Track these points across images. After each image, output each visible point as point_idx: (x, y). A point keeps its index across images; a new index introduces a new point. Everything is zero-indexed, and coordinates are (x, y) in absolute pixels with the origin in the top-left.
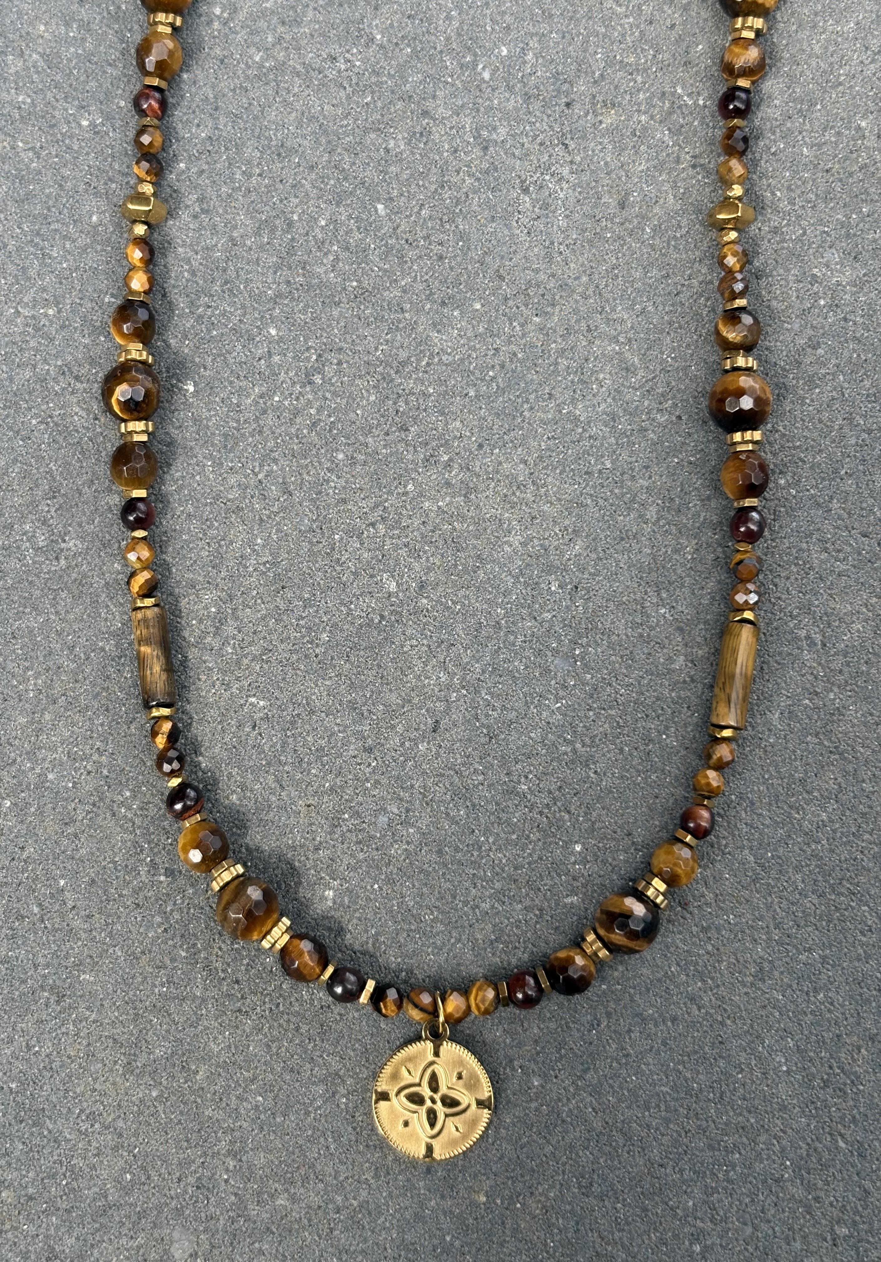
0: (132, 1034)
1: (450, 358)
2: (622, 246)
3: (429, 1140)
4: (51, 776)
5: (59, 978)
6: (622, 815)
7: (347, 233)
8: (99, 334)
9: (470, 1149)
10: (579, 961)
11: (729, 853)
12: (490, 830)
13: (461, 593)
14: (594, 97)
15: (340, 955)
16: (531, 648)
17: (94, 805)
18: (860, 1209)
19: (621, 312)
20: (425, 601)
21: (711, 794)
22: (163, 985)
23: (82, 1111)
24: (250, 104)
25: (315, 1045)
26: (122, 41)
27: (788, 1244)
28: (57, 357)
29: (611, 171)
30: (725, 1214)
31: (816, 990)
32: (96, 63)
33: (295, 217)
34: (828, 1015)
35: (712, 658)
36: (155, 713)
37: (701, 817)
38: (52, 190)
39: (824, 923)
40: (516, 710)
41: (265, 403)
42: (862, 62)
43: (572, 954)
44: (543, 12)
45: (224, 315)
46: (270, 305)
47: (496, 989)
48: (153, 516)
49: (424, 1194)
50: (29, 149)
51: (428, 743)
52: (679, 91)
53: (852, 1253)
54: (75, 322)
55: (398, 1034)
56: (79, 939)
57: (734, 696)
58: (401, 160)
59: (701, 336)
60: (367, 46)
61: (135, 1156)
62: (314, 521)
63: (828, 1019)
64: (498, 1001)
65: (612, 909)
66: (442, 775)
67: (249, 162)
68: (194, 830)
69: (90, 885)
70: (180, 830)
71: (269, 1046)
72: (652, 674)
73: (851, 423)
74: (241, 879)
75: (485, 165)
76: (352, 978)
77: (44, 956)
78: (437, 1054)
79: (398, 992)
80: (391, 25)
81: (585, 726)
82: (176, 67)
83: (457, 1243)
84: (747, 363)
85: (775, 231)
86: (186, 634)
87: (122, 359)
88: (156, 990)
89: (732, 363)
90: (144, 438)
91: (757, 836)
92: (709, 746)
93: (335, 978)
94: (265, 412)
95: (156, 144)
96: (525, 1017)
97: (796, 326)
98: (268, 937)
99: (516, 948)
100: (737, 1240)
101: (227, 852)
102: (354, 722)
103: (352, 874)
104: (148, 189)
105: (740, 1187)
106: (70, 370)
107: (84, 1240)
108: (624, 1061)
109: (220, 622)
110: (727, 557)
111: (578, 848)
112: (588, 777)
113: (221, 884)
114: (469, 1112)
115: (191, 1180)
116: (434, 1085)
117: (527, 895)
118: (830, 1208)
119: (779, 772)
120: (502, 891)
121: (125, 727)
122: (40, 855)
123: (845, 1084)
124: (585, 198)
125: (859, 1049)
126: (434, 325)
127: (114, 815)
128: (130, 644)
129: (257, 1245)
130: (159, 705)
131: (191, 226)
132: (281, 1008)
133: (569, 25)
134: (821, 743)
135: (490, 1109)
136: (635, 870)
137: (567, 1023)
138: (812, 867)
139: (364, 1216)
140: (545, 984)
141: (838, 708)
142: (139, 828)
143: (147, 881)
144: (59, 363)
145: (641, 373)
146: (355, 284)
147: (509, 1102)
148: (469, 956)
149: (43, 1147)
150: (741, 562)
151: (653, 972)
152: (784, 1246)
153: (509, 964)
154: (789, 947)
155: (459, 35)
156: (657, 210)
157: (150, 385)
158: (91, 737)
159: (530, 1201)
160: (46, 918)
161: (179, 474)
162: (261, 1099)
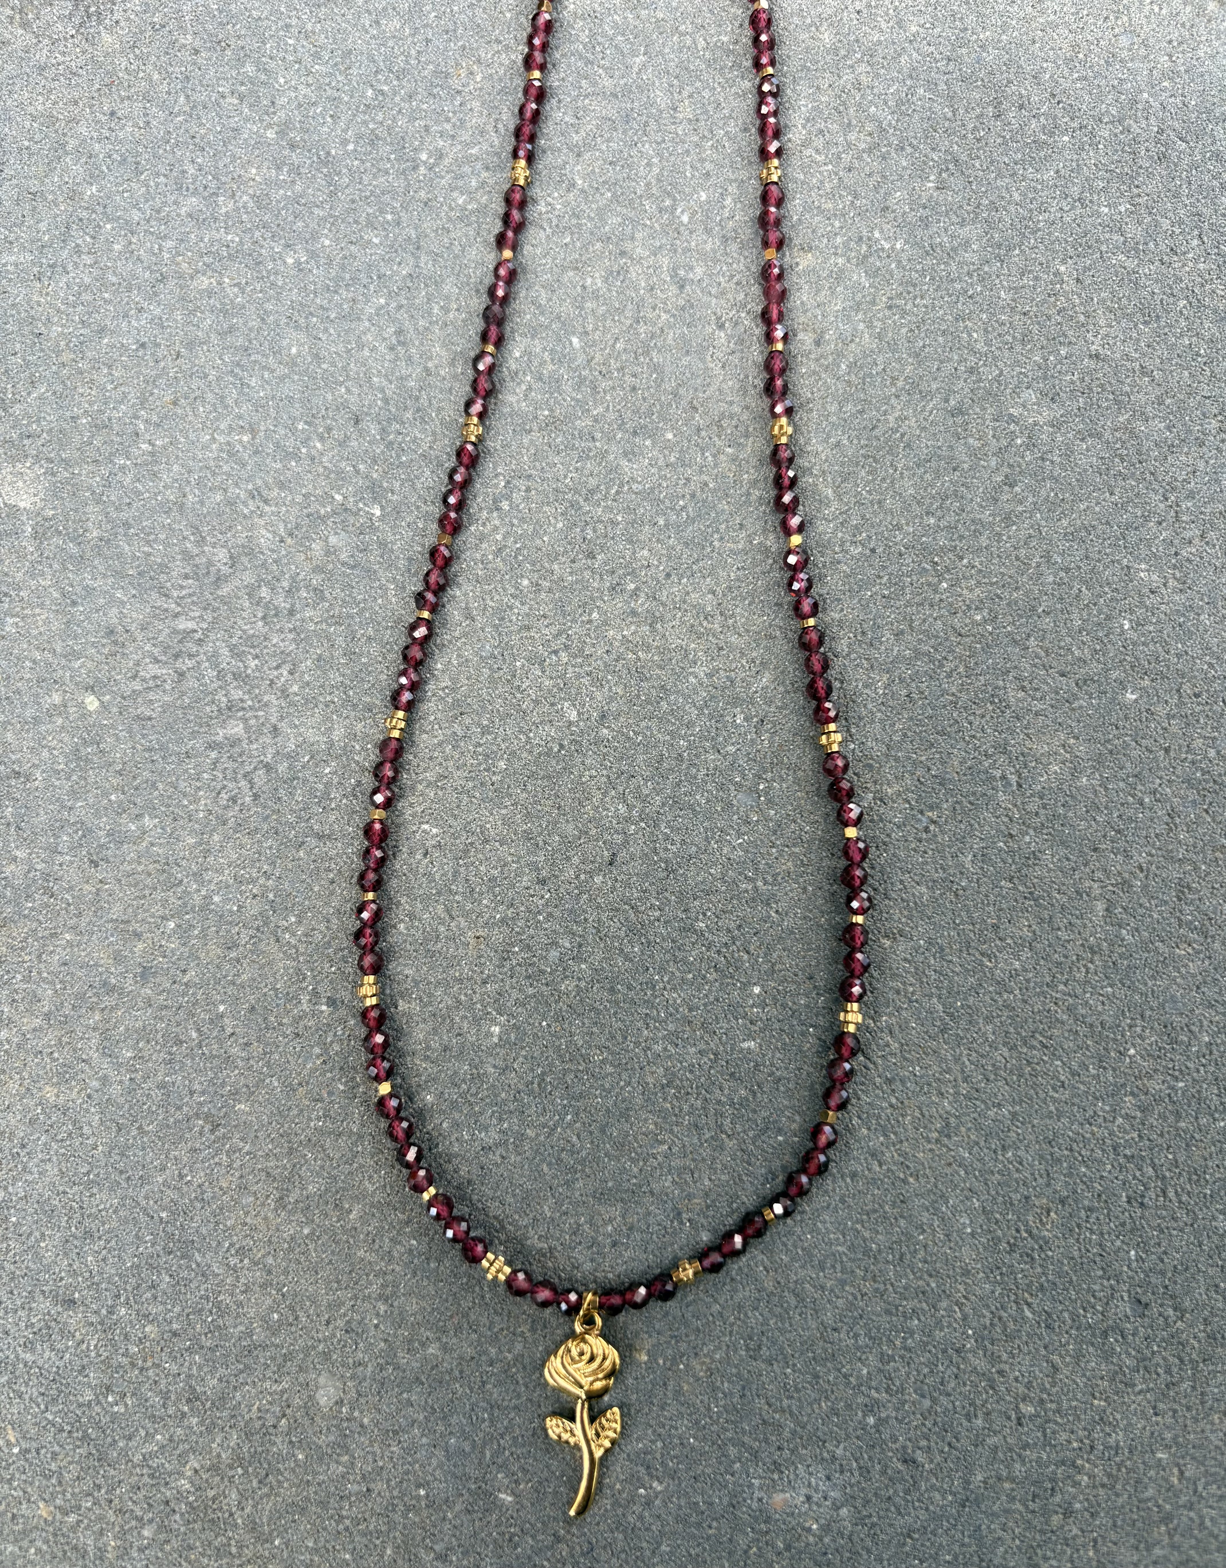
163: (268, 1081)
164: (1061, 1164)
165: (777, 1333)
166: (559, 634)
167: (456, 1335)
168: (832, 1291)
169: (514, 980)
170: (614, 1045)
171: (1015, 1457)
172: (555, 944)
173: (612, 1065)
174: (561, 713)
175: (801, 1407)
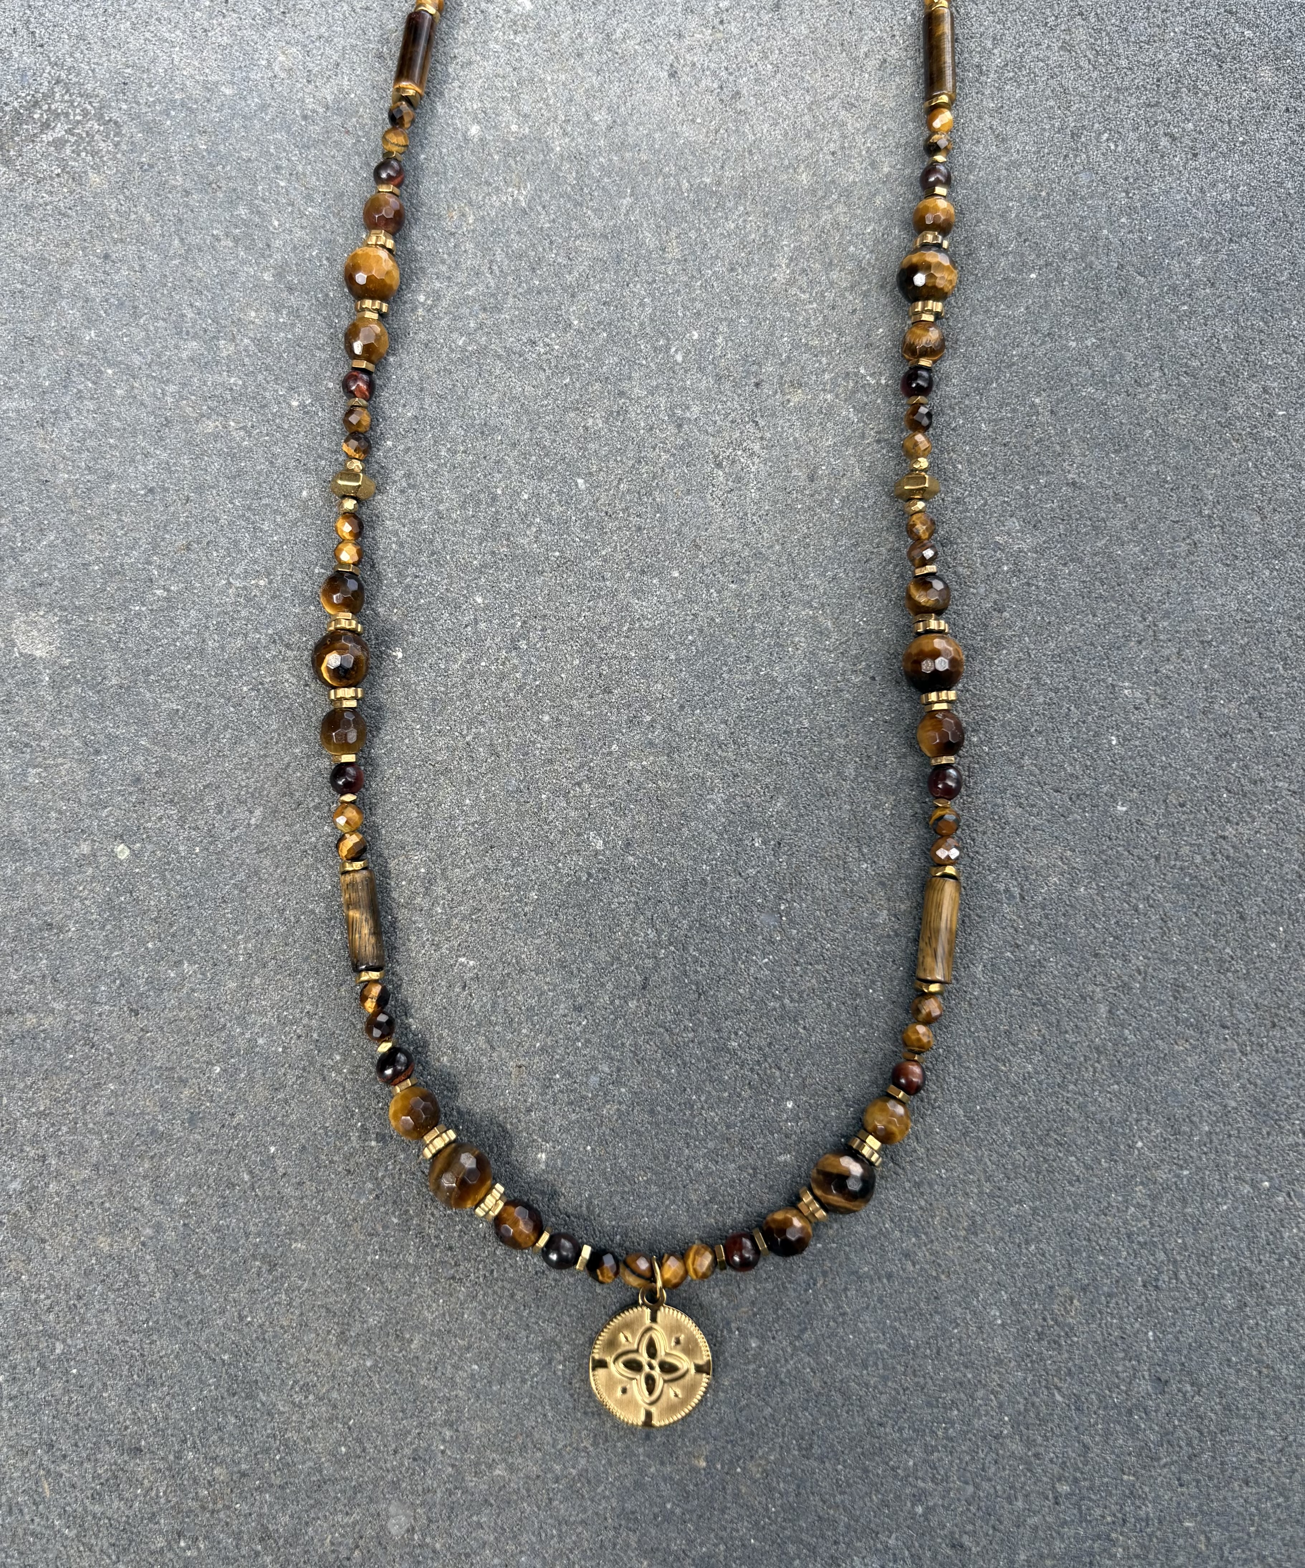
0: (345, 1303)
1: (651, 624)
2: (813, 516)
3: (648, 1407)
4: (261, 1041)
5: (271, 1247)
6: (832, 1071)
7: (549, 506)
8: (310, 604)
9: (689, 1415)
10: (797, 1223)
11: (939, 1107)
12: (702, 1089)
13: (667, 850)
14: (782, 377)
15: (553, 1219)
16: (737, 904)
17: (304, 1069)
18: (1081, 1465)
19: (813, 578)
20: (631, 858)
21: (921, 1049)
22: (375, 1253)
23: (296, 1382)
24: (454, 385)
25: (531, 1312)
26: (330, 327)
27: (1011, 1503)
28: (268, 627)
29: (800, 447)
30: (946, 1474)
31: (1027, 1242)
32: (305, 347)
33: (499, 492)
34: (1040, 1267)
35: (915, 912)
36: (365, 977)
37: (913, 1073)
38: (264, 467)
39: (1033, 1175)
40: (724, 967)
41: (472, 668)
42: (1033, 344)
43: (789, 1216)
44: (732, 299)
45: (431, 584)
46: (477, 575)
47: (713, 1253)
48: (362, 780)
49: (644, 1461)
50: (241, 428)
51: (638, 1000)
52: (862, 371)
53: (1075, 1512)
54: (286, 592)
55: (613, 1299)
56: (291, 1207)
57: (940, 951)
58: (599, 437)
59: (891, 601)
60: (565, 331)
61: (350, 1428)
62: (522, 781)
63: (1040, 1271)
64: (716, 1264)
65: (829, 1169)
66: (653, 1033)
67: (453, 440)
68: (404, 1097)
69: (301, 1151)
70: (391, 1095)
71: (483, 1314)
72: (857, 929)
73: (1038, 683)
74: (453, 1145)
75: (680, 442)
76: (567, 1244)
77: (256, 1225)
78: (654, 1319)
79: (615, 1258)
80: (588, 311)
81: (792, 982)
82: (383, 350)
83: (678, 1511)
84: (939, 625)
85: (958, 501)
86: (395, 895)
87: (332, 628)
88: (369, 1258)
89: (925, 626)
90: (353, 704)
91: (965, 1089)
92: (917, 1001)
93: (552, 1245)
94: (472, 677)
95: (364, 423)
96: (741, 1278)
97: (982, 591)
98: (482, 1205)
99: (730, 1208)
100: (959, 1500)
101: (439, 1117)
102: (564, 980)
103: (564, 1136)
104: (356, 465)
105: (960, 1445)
106: (280, 638)
107: (299, 1518)
108: (841, 1319)
109: (429, 882)
110: (925, 813)
111: (790, 1105)
112: (798, 1033)
113: (434, 1151)
114: (687, 1377)
115: (407, 1451)
116: (652, 1350)
117: (741, 1154)
118: (1050, 1465)
119: (984, 1025)
120: (715, 1151)
121: (335, 990)
122: (250, 1122)
123: (1059, 1336)
124: (775, 472)
125: (1072, 1299)
126: (634, 592)
127: (324, 1079)
128: (340, 906)
129: (475, 1518)
130: (368, 969)
131: (398, 500)
132: (495, 1274)
133: (756, 310)
134: (1024, 995)
135: (708, 1374)
136: (848, 1126)
137: (783, 1283)
138: (1020, 1119)
139: (583, 1485)
140: (762, 1245)
141: (1039, 961)
142: (349, 1092)
143: (358, 1146)
144: (270, 632)
145: (835, 636)
146: (557, 554)
147: (726, 1365)
148: (684, 1218)
149: (257, 1421)
150: (941, 817)
151: (867, 1229)
152: (1006, 1506)
153: (724, 1225)
154: (1000, 1200)
155: (652, 320)
156: (844, 482)
157: (359, 653)
158: (301, 1001)
159: (750, 1465)
160: (256, 1186)
161: (389, 737)
162: (476, 1367)
163: (322, 1219)
164: (1081, 1254)
165: (826, 1432)
166: (582, 766)
167: (521, 1455)
168: (875, 1387)
169: (557, 1107)
170: (657, 1165)
171: (1054, 1534)
172: (595, 1069)
173: (656, 1184)
174: (587, 843)
175: (853, 1501)
